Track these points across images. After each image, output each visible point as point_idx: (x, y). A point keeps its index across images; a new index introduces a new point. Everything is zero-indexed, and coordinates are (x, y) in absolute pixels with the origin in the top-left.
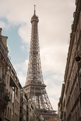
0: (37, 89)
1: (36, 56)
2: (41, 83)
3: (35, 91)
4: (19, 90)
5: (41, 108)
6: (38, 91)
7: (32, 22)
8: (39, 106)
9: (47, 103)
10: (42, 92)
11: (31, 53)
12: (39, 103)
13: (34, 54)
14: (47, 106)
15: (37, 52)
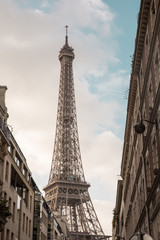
0: (71, 191)
1: (68, 126)
2: (79, 179)
3: (67, 196)
4: (31, 193)
5: (80, 229)
6: (73, 196)
7: (61, 59)
8: (76, 226)
9: (91, 221)
10: (81, 198)
11: (59, 119)
12: (75, 220)
13: (66, 121)
14: (91, 226)
15: (72, 118)
